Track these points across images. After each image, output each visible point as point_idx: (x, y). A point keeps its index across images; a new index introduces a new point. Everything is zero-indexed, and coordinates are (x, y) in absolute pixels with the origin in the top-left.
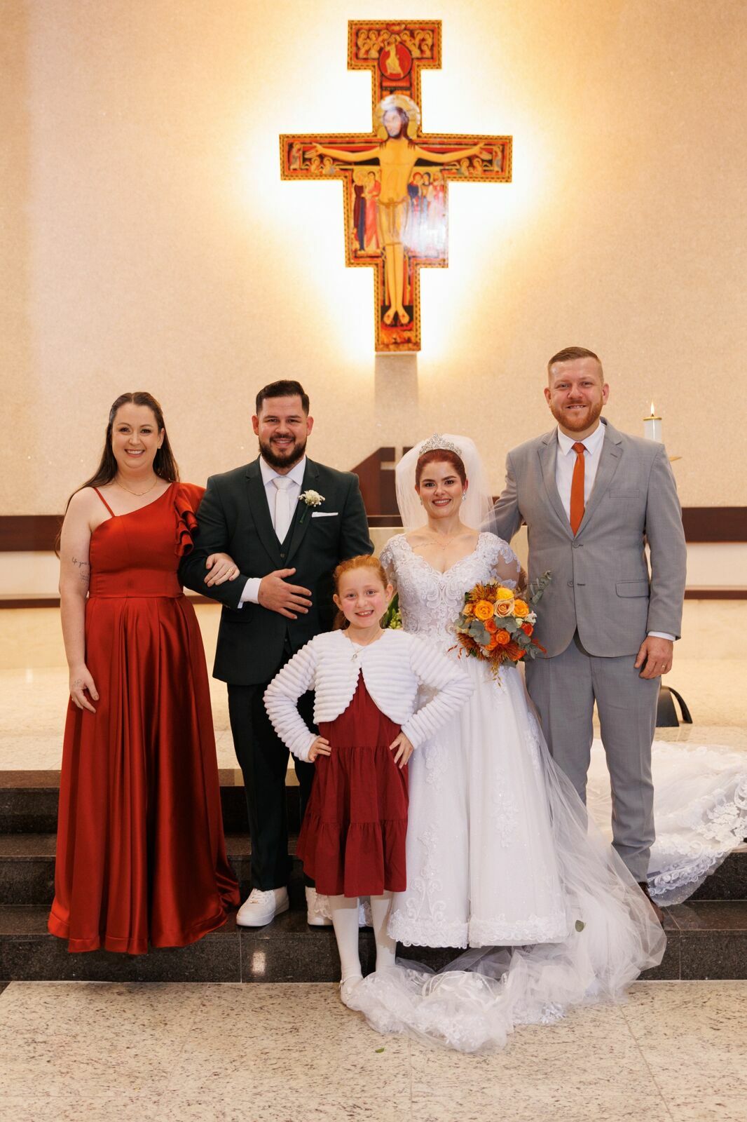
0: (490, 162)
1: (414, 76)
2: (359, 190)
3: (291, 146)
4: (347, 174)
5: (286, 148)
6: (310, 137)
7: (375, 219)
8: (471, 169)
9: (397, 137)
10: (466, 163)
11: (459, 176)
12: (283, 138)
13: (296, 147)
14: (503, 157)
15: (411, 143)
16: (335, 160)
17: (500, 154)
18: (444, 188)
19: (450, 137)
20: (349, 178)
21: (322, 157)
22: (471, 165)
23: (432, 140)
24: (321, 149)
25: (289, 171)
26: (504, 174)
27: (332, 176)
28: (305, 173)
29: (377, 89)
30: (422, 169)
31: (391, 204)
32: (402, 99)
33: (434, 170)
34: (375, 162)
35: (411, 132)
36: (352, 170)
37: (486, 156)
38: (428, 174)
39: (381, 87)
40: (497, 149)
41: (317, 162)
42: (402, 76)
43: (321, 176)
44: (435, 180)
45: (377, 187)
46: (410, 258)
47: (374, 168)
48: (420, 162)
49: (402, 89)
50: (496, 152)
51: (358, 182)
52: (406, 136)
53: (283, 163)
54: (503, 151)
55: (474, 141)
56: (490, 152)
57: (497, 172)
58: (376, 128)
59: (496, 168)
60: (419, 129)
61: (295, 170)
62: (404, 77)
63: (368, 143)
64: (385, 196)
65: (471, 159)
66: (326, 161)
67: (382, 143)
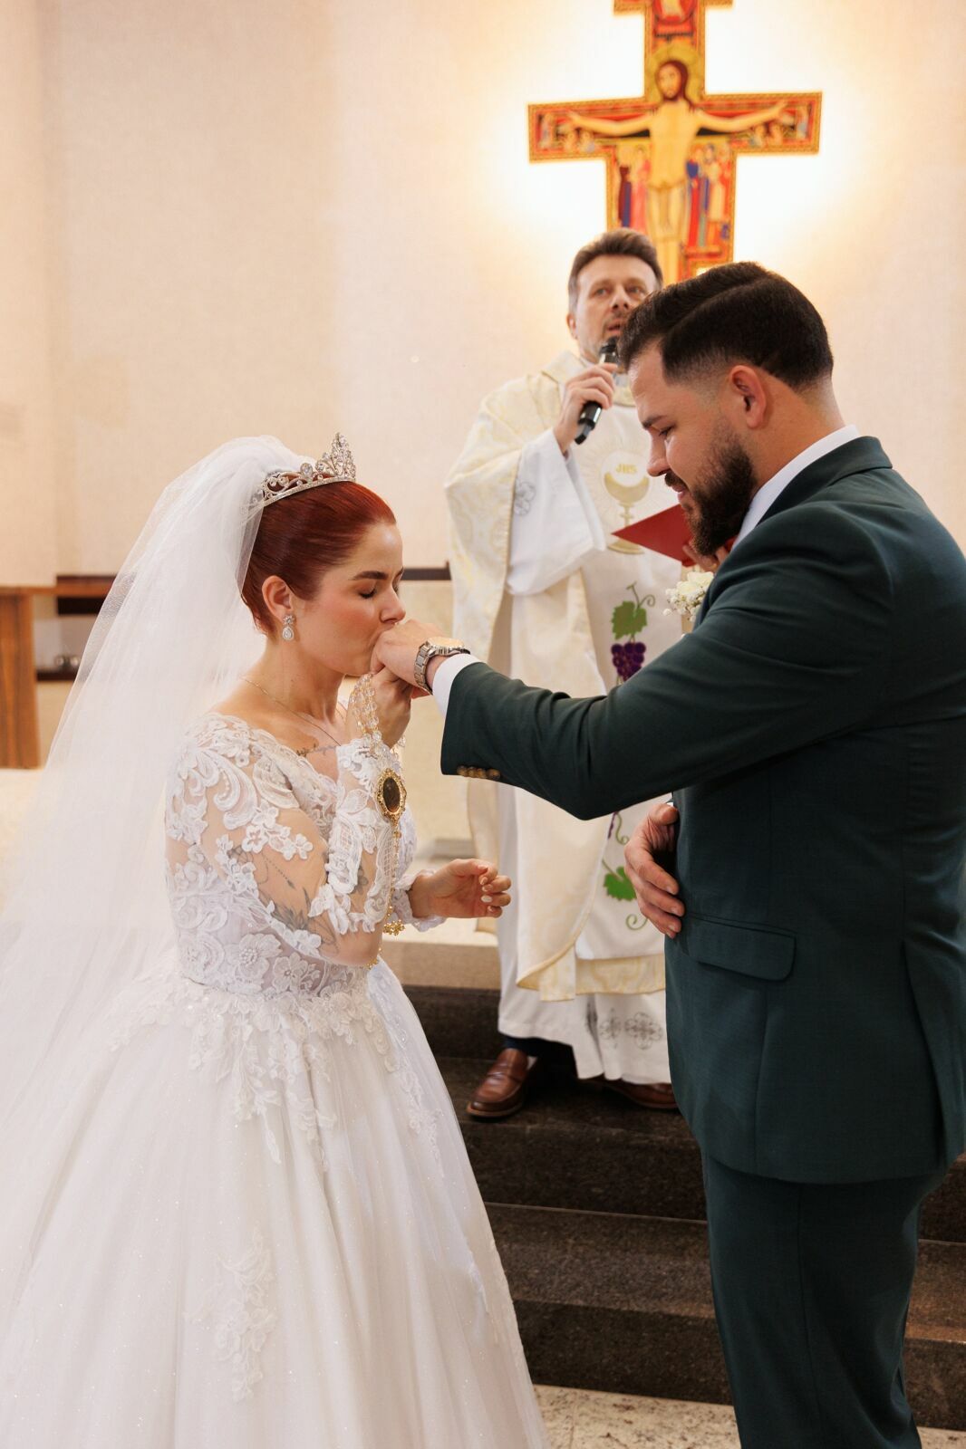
0: (793, 127)
1: (697, 16)
2: (624, 171)
3: (540, 118)
4: (611, 151)
5: (535, 121)
6: (565, 107)
7: (643, 208)
8: (768, 138)
9: (674, 99)
10: (761, 131)
11: (752, 148)
12: (531, 108)
13: (548, 118)
14: (811, 121)
15: (692, 106)
16: (595, 134)
17: (805, 117)
18: (731, 165)
19: (741, 97)
20: (612, 157)
21: (578, 130)
22: (768, 132)
23: (717, 103)
24: (578, 120)
25: (538, 152)
26: (810, 144)
27: (591, 155)
28: (558, 152)
29: (651, 37)
30: (705, 141)
31: (665, 188)
32: (680, 50)
33: (721, 142)
34: (645, 134)
35: (691, 91)
36: (615, 147)
37: (787, 120)
38: (712, 147)
39: (656, 34)
40: (803, 110)
41: (572, 137)
42: (683, 19)
43: (577, 155)
44: (721, 154)
45: (647, 167)
46: (687, 257)
47: (643, 142)
48: (704, 132)
49: (681, 35)
50: (800, 116)
51: (623, 161)
52: (685, 98)
53: (531, 142)
54: (810, 112)
55: (771, 101)
56: (793, 113)
57: (801, 142)
58: (648, 90)
59: (800, 134)
60: (702, 88)
61: (546, 150)
62: (685, 21)
63: (637, 109)
64: (657, 178)
65: (767, 125)
66: (586, 138)
67: (654, 109)
